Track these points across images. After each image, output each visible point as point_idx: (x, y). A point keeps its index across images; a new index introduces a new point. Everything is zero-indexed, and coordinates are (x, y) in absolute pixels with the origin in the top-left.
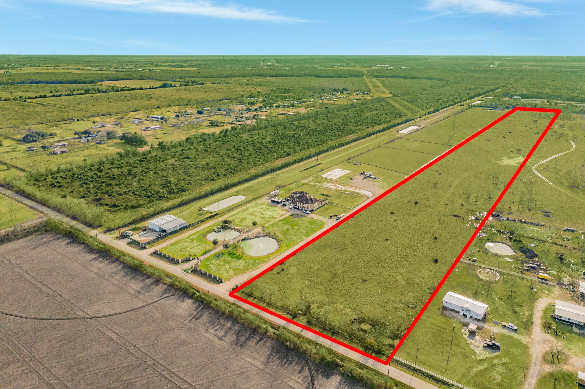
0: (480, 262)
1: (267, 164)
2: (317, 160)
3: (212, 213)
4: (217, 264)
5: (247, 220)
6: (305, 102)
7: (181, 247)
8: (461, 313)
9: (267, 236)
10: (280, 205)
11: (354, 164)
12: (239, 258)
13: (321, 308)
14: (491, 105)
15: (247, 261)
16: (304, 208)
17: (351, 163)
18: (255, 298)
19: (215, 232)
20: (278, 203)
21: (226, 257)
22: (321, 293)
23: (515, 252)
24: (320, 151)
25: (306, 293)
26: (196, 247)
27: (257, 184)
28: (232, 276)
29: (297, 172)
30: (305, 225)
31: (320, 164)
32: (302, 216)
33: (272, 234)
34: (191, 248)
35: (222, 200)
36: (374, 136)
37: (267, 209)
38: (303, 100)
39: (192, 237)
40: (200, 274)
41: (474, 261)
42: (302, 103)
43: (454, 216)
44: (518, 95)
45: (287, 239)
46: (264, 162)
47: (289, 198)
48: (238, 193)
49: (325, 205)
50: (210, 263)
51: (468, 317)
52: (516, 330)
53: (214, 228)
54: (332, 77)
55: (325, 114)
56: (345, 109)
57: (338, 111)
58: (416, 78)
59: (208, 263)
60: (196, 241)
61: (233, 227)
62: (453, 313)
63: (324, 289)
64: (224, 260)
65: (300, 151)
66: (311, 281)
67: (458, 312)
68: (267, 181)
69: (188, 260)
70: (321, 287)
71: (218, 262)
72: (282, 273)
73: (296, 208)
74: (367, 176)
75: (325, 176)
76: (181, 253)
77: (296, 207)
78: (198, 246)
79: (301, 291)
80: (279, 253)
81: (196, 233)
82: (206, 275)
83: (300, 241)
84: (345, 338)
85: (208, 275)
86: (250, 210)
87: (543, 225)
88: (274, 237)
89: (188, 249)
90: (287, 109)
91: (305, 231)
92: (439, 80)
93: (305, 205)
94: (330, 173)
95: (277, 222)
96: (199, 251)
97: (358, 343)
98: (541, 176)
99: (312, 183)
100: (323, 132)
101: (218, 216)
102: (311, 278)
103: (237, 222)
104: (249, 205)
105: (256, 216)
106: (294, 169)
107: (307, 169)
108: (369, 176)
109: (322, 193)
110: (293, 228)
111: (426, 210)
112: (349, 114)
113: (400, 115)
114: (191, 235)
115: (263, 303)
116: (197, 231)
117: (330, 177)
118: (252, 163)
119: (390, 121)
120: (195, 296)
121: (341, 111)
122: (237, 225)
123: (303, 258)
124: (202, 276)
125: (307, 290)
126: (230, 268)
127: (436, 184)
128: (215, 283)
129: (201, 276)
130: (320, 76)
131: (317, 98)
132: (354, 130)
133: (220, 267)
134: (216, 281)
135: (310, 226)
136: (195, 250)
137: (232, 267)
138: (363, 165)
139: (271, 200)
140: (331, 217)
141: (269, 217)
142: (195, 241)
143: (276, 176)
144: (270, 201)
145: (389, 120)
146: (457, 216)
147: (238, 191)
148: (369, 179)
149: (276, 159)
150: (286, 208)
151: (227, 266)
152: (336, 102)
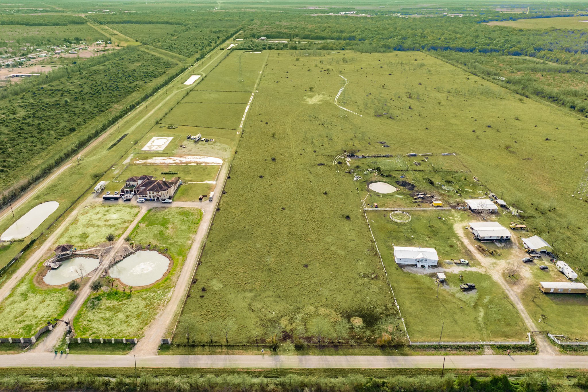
0: (381, 206)
1: (50, 148)
2: (119, 130)
3: (22, 241)
4: (102, 318)
5: (91, 236)
6: (34, 58)
7: (12, 315)
8: (419, 266)
9: (139, 250)
10: (120, 201)
11: (169, 128)
12: (129, 297)
13: (294, 321)
14: (249, 46)
15: (143, 297)
16: (160, 196)
17: (163, 128)
18: (204, 346)
19: (53, 269)
20: (116, 199)
21: (106, 303)
22: (275, 301)
23: (396, 187)
24: (113, 119)
25: (260, 310)
26: (41, 305)
27: (60, 180)
28: (142, 329)
29: (105, 152)
30: (178, 219)
31: (125, 135)
32: (164, 208)
33: (146, 245)
34: (34, 310)
35: (21, 216)
36: (161, 91)
37: (107, 211)
38: (30, 56)
39: (19, 290)
40: (87, 346)
41: (376, 207)
42: (32, 60)
43: (319, 165)
44: (264, 36)
45: (171, 244)
46: (44, 147)
47: (125, 188)
48: (39, 200)
49: (179, 186)
50: (89, 321)
51: (427, 266)
52: (468, 264)
53: (48, 264)
54: (46, 25)
55: (77, 71)
56: (99, 63)
57: (91, 66)
58: (150, 23)
59: (85, 323)
60: (33, 295)
61: (76, 253)
62: (411, 268)
63: (274, 294)
64: (107, 308)
65: (85, 123)
66: (251, 291)
67: (416, 265)
68: (71, 172)
69: (46, 332)
70: (268, 293)
71: (100, 315)
72: (206, 294)
73: (147, 200)
74: (197, 139)
75: (145, 148)
76: (21, 325)
77: (146, 198)
78: (43, 301)
79: (250, 309)
80: (179, 268)
81: (22, 281)
82: (100, 343)
83: (190, 242)
84: (352, 346)
85: (102, 342)
86: (83, 220)
87: (391, 156)
88: (150, 247)
89: (29, 313)
90: (15, 69)
91: (184, 227)
92: (176, 24)
93: (160, 194)
94: (149, 144)
95: (137, 227)
96: (51, 309)
97: (369, 345)
98: (348, 110)
99: (138, 162)
100: (94, 94)
101: (37, 242)
102: (248, 286)
103: (76, 242)
104: (74, 213)
105: (98, 226)
106: (95, 148)
107: (115, 145)
108: (200, 140)
109: (164, 172)
110: (167, 228)
111: (289, 165)
112: (109, 69)
113: (169, 65)
114: (14, 289)
115: (220, 348)
116: (19, 278)
117: (154, 149)
118: (25, 150)
119: (165, 72)
120: (112, 386)
121: (95, 66)
122: (81, 248)
123: (213, 263)
124: (92, 348)
125: (258, 305)
126: (127, 316)
127: (274, 134)
128: (124, 349)
129: (89, 348)
130: (27, 24)
131: (48, 51)
132: (133, 87)
133: (110, 323)
134: (122, 346)
135: (185, 219)
136: (45, 310)
137: (129, 313)
138: (179, 127)
139: (104, 198)
140: (201, 199)
141: (119, 222)
142: (30, 295)
143: (80, 162)
144: (101, 200)
145: (163, 70)
146: (322, 165)
147: (38, 197)
148: (200, 143)
149: (60, 139)
150: (133, 202)
151: (121, 316)
152: (81, 56)
